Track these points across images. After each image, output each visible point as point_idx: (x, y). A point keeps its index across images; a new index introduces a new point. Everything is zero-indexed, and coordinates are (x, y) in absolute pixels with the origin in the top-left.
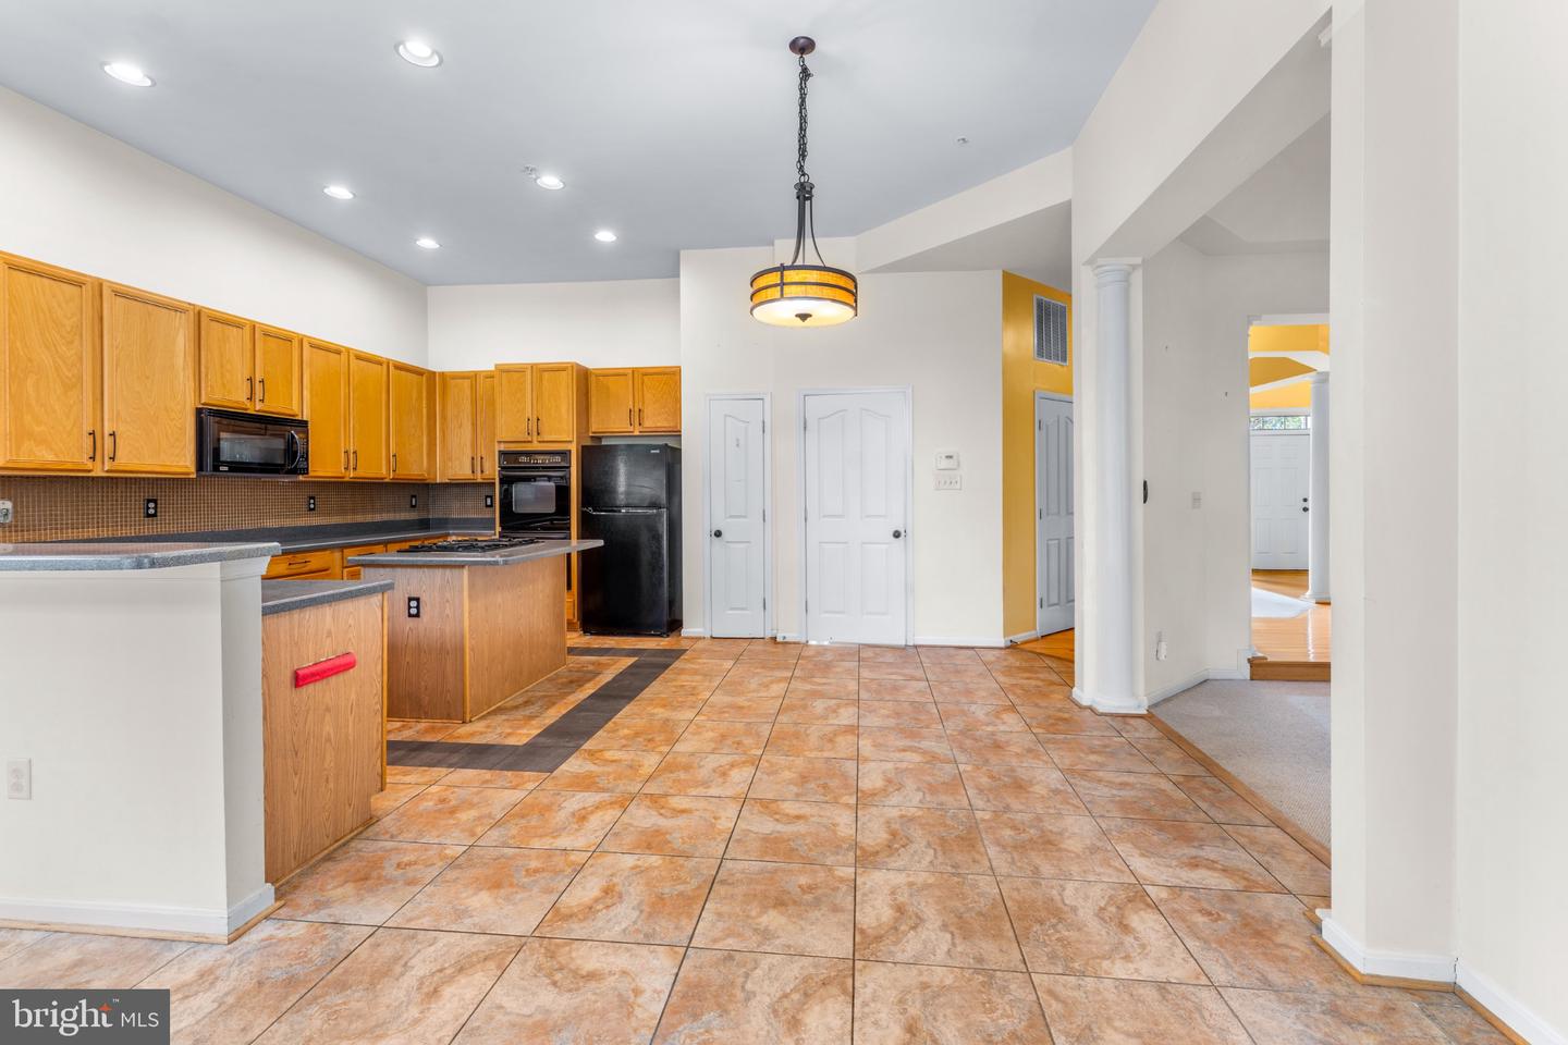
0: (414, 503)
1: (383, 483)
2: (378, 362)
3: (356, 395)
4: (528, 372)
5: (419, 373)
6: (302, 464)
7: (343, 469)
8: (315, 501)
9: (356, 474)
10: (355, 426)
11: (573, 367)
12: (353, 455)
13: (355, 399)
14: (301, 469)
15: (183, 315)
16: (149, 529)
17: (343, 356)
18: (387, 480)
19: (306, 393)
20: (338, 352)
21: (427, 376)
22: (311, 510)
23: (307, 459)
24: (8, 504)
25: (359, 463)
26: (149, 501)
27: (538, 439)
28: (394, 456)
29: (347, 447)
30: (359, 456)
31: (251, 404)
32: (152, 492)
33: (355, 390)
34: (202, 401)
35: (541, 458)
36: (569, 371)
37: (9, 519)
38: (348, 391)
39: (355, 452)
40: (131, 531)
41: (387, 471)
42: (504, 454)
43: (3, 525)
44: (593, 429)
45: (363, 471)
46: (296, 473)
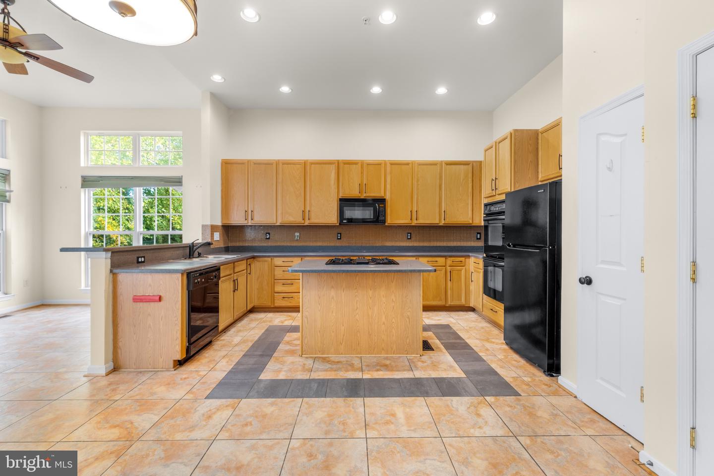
1: (438, 226)
3: (419, 183)
4: (494, 147)
5: (466, 163)
6: (381, 218)
7: (410, 220)
8: (411, 235)
9: (418, 222)
10: (417, 198)
11: (511, 134)
12: (415, 213)
13: (418, 185)
14: (381, 221)
15: (334, 165)
16: (338, 244)
17: (411, 165)
18: (441, 224)
19: (388, 186)
20: (408, 164)
21: (473, 164)
22: (408, 239)
23: (385, 216)
24: (298, 234)
25: (420, 216)
26: (338, 234)
27: (497, 193)
28: (444, 212)
29: (412, 209)
30: (420, 213)
31: (361, 194)
32: (339, 230)
33: (418, 181)
34: (341, 196)
35: (499, 206)
36: (509, 137)
37: (298, 238)
38: (414, 181)
39: (416, 211)
40: (332, 244)
41: (440, 220)
42: (486, 205)
43: (297, 240)
44: (540, 179)
45: (423, 220)
46: (379, 222)
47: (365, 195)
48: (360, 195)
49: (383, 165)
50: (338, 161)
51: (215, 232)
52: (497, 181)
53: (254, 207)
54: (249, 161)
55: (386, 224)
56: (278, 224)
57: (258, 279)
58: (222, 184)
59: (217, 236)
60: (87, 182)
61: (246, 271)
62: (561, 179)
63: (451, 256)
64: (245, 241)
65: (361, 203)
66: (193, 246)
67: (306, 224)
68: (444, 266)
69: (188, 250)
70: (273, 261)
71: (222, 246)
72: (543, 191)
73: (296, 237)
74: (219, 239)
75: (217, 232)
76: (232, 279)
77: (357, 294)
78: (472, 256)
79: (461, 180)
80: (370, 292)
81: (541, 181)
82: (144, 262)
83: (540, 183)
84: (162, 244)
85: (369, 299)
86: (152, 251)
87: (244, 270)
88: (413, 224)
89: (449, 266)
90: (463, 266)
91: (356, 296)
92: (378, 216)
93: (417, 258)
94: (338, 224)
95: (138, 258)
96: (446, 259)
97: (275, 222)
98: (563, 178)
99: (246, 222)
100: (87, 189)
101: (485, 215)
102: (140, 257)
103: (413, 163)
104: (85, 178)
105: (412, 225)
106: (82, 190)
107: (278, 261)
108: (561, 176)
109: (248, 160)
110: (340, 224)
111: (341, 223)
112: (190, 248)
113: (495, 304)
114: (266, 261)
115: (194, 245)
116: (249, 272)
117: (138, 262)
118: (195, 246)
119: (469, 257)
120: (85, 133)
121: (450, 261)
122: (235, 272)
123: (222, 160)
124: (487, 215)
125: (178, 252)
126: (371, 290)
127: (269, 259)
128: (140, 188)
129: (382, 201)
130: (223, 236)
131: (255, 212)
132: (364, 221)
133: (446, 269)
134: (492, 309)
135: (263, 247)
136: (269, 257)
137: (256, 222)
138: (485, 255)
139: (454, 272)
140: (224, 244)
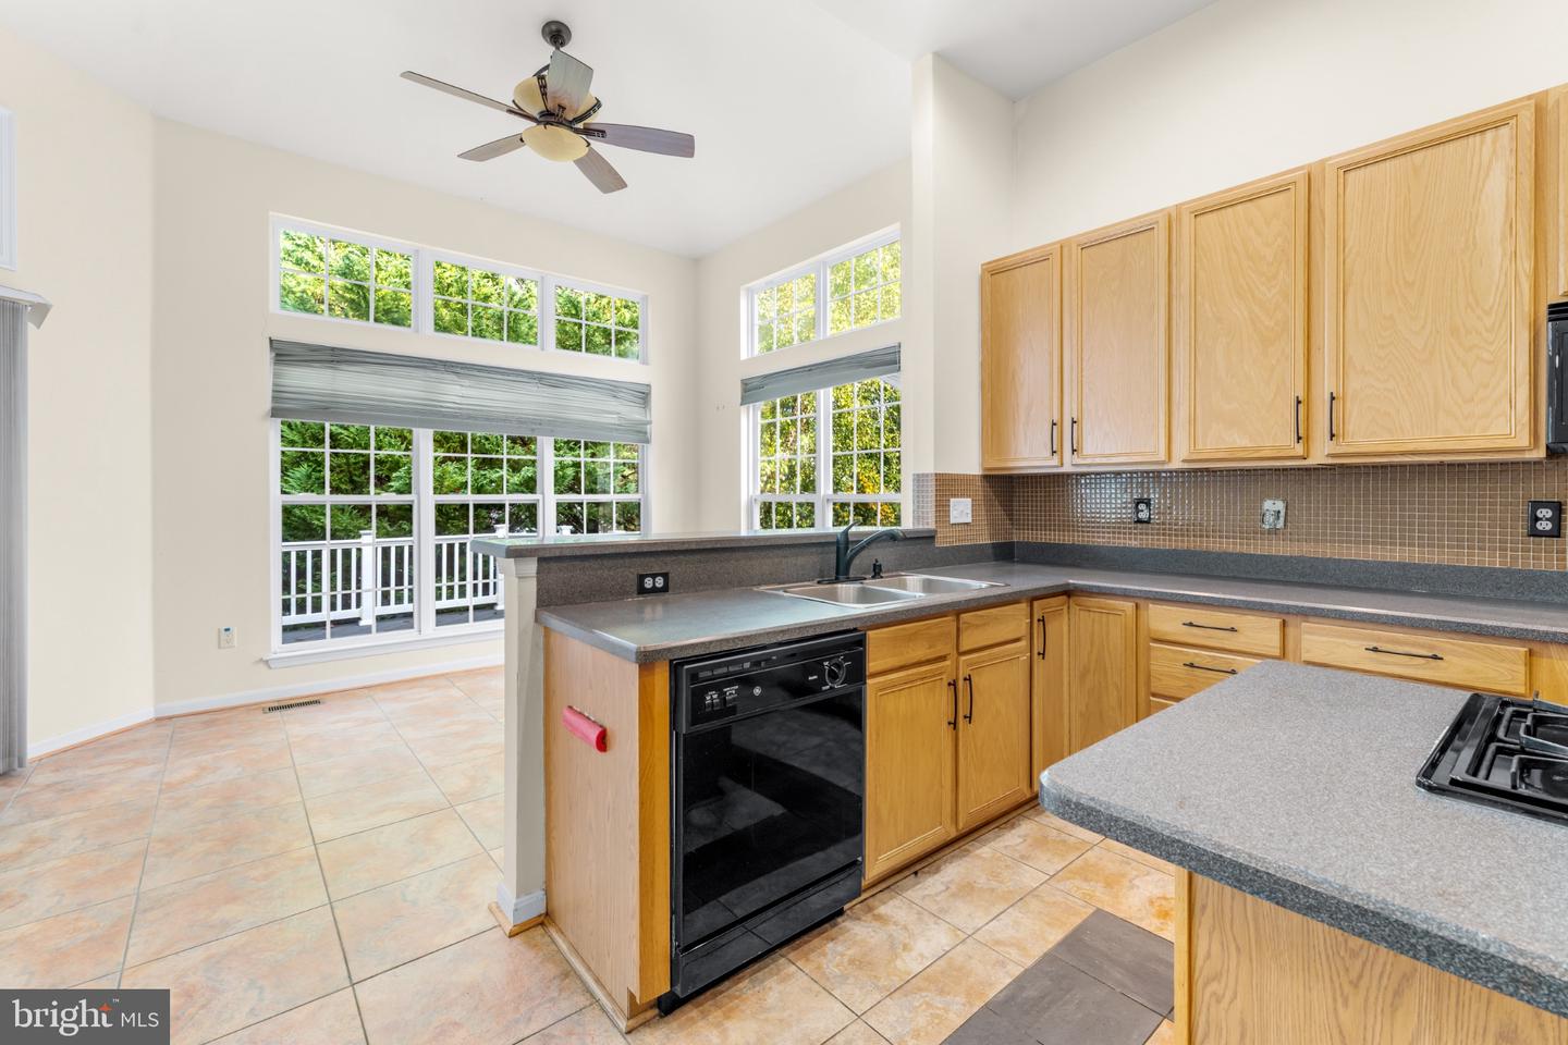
15: (1503, 131)
16: (1538, 560)
24: (1280, 505)
26: (1537, 505)
32: (1549, 489)
37: (1280, 524)
40: (1492, 560)
43: (1274, 531)
51: (955, 496)
53: (1081, 410)
54: (1062, 246)
56: (1176, 464)
57: (1083, 676)
58: (984, 343)
59: (961, 510)
60: (751, 390)
61: (1023, 644)
64: (1067, 526)
66: (847, 542)
67: (1318, 457)
69: (834, 556)
70: (1142, 612)
71: (985, 540)
73: (1270, 519)
74: (969, 520)
75: (962, 496)
76: (946, 679)
82: (665, 589)
84: (800, 531)
86: (698, 557)
87: (1017, 640)
94: (1539, 452)
95: (642, 578)
97: (1162, 456)
99: (1055, 461)
100: (751, 405)
102: (647, 576)
104: (746, 384)
106: (743, 408)
107: (1166, 620)
109: (1058, 242)
112: (838, 549)
114: (1111, 612)
115: (851, 539)
116: (1038, 647)
117: (642, 591)
118: (853, 542)
120: (748, 290)
122: (964, 648)
123: (982, 265)
125: (801, 560)
127: (1128, 606)
128: (827, 389)
130: (989, 510)
131: (1086, 426)
135: (1124, 551)
136: (1126, 595)
137: (1088, 461)
140: (991, 536)
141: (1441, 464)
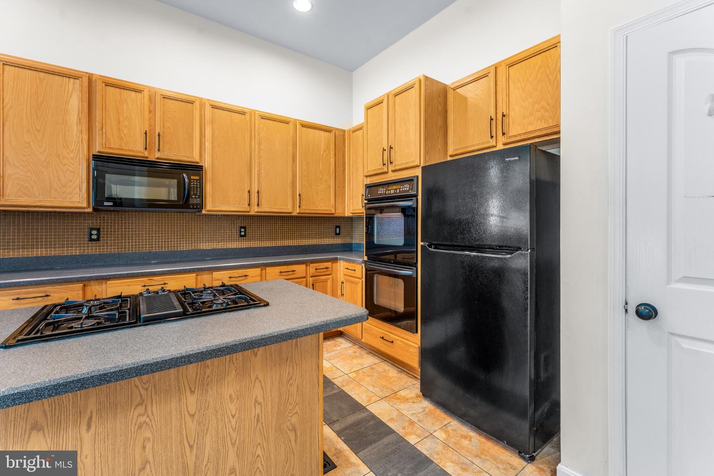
0: (338, 232)
2: (285, 121)
3: (262, 147)
4: (385, 102)
5: (327, 130)
6: (194, 200)
7: (247, 205)
8: (245, 230)
9: (260, 209)
10: (259, 171)
11: (420, 81)
12: (256, 195)
13: (260, 150)
14: (193, 205)
15: (77, 81)
16: (92, 250)
17: (248, 116)
18: (295, 214)
19: (208, 145)
20: (243, 113)
21: (335, 133)
22: (241, 236)
23: (201, 196)
25: (263, 201)
26: (92, 229)
27: (390, 169)
28: (299, 195)
29: (251, 187)
30: (263, 195)
31: (149, 153)
32: (95, 223)
33: (260, 144)
34: (97, 149)
35: (395, 187)
36: (417, 86)
38: (253, 143)
39: (258, 192)
40: (76, 251)
41: (293, 206)
42: (368, 187)
44: (450, 152)
45: (269, 206)
46: (189, 208)
47: (158, 155)
48: (146, 154)
49: (197, 105)
50: (90, 78)
52: (392, 151)
55: (204, 212)
62: (560, 137)
63: (313, 262)
65: (146, 169)
68: (304, 277)
72: (517, 158)
77: (144, 418)
78: (341, 259)
79: (321, 154)
80: (191, 401)
81: (451, 156)
83: (449, 159)
85: (188, 418)
88: (252, 213)
89: (312, 277)
90: (329, 275)
91: (140, 427)
92: (189, 196)
93: (263, 267)
94: (90, 210)
96: (306, 266)
98: (563, 136)
101: (366, 202)
103: (252, 112)
105: (250, 214)
108: (559, 132)
110: (94, 209)
111: (98, 209)
113: (389, 331)
119: (335, 260)
121: (312, 269)
124: (369, 201)
126: (192, 392)
129: (197, 169)
132: (152, 205)
133: (306, 280)
134: (383, 338)
138: (366, 258)
139: (318, 284)
141: (55, 212)
